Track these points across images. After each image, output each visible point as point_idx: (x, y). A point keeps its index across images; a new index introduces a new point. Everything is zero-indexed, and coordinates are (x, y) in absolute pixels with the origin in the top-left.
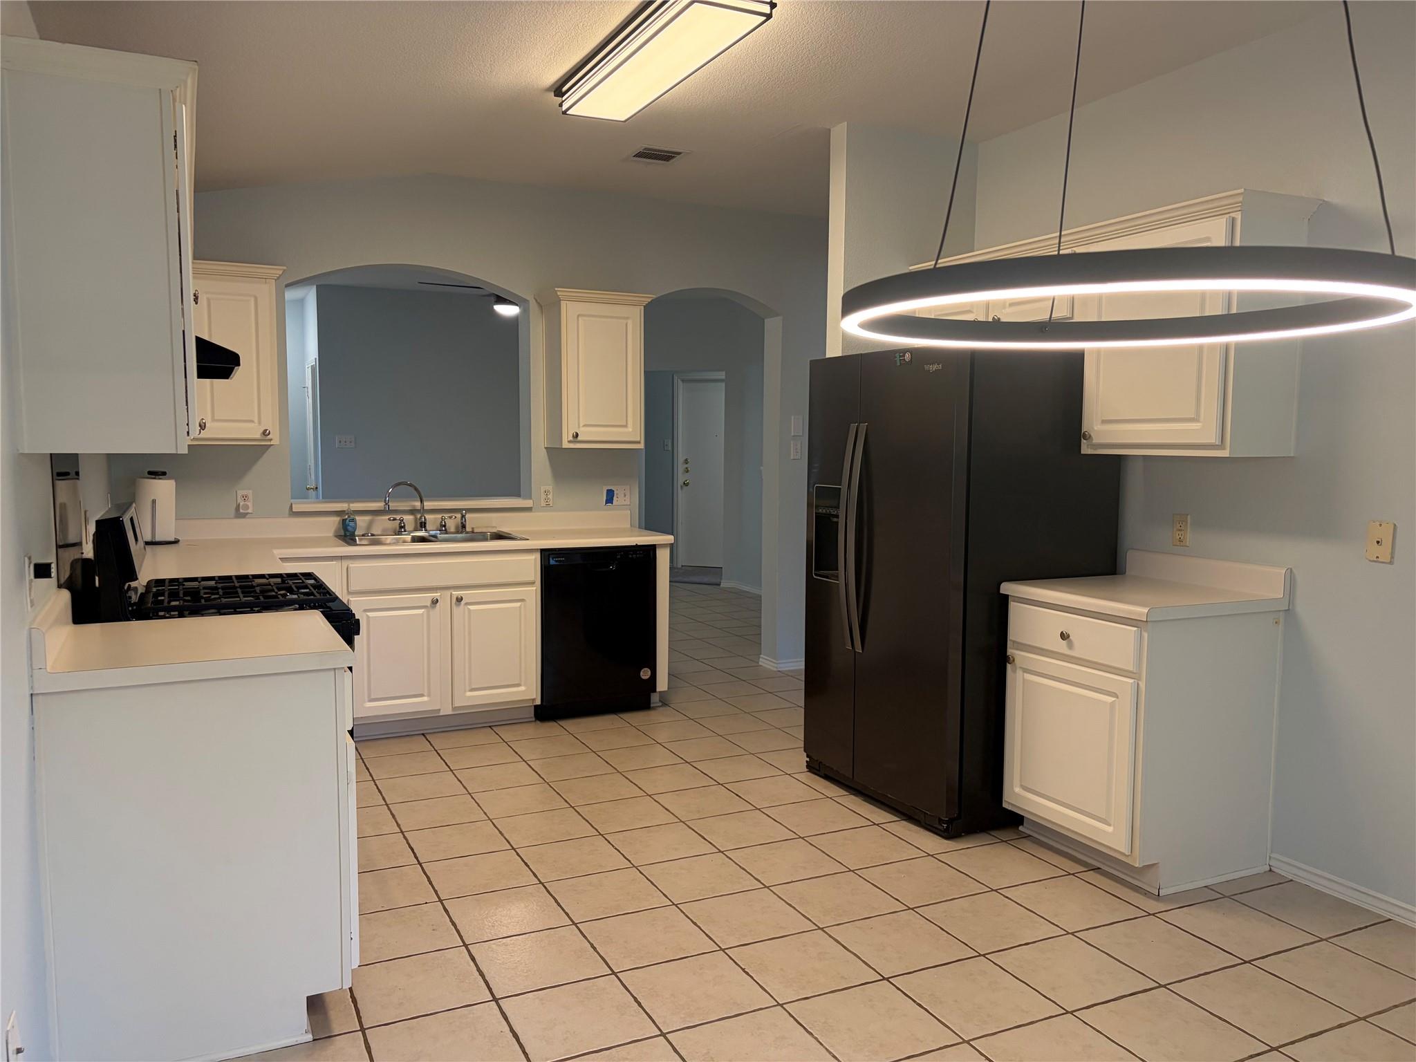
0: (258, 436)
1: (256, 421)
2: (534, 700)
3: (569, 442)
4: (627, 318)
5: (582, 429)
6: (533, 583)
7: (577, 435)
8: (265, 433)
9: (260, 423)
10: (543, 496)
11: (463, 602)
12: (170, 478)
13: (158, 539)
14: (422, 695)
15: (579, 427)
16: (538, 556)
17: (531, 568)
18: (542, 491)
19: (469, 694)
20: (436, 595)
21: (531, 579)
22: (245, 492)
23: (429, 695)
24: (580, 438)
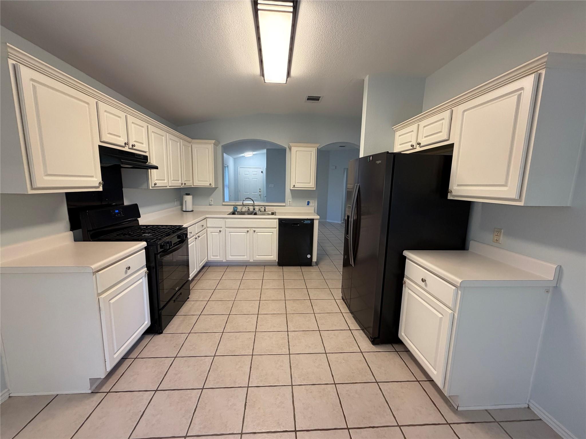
0: (209, 185)
1: (208, 181)
2: (276, 260)
3: (293, 187)
4: (312, 151)
5: (297, 184)
6: (276, 228)
7: (294, 186)
8: (210, 184)
9: (209, 181)
10: (289, 203)
11: (256, 232)
12: (191, 195)
13: (187, 210)
14: (245, 256)
15: (295, 183)
16: (278, 220)
17: (276, 223)
18: (288, 201)
19: (257, 257)
20: (249, 229)
21: (276, 227)
22: (211, 199)
23: (246, 256)
24: (295, 187)
